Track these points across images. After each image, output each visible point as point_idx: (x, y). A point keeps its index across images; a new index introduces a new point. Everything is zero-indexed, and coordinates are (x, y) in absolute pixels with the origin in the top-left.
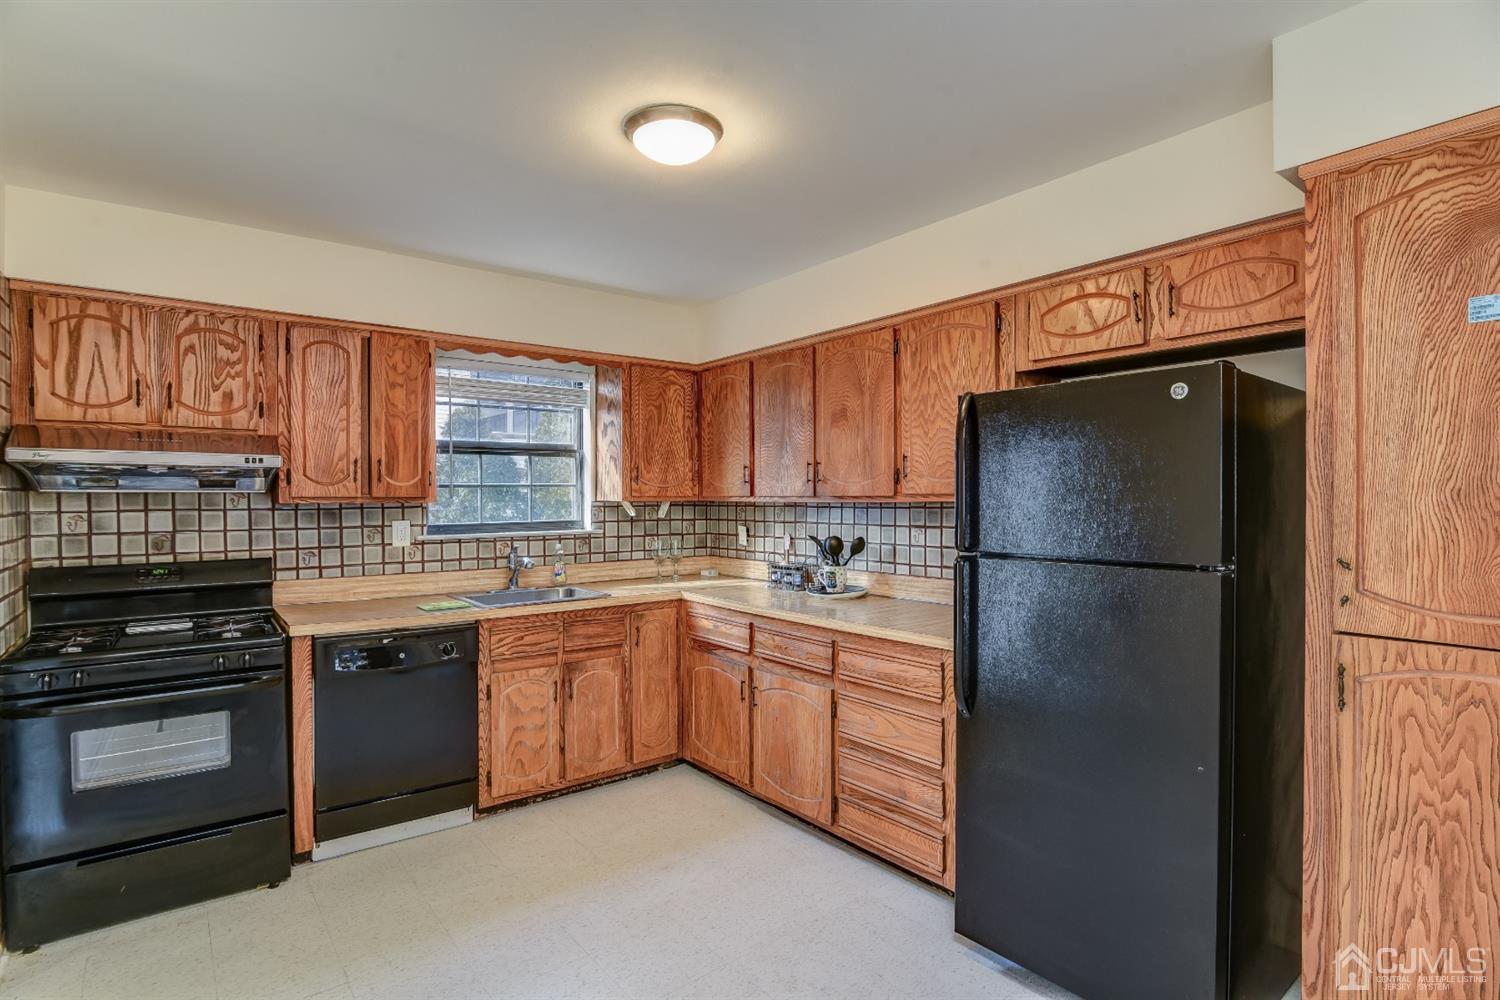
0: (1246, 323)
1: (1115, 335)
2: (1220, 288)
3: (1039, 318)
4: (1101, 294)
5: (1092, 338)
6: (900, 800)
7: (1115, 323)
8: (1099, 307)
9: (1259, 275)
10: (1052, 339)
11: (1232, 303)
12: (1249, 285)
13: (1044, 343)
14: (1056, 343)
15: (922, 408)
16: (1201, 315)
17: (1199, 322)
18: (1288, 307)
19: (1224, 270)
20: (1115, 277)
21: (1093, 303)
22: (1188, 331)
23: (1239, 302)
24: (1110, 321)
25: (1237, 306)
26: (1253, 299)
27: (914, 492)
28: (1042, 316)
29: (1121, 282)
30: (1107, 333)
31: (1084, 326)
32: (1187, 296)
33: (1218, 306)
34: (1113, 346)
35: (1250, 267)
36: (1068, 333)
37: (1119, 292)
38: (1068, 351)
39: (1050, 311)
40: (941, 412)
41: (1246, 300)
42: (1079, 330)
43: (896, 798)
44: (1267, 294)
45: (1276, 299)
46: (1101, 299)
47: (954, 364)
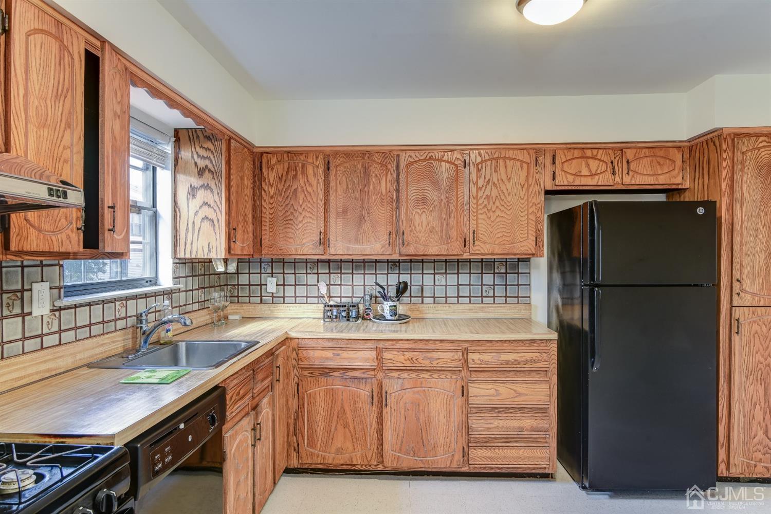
0: (656, 183)
1: (601, 178)
2: (647, 165)
3: (561, 164)
4: (594, 158)
5: (589, 179)
6: (519, 433)
7: (601, 173)
8: (594, 164)
9: (662, 163)
10: (568, 176)
11: (651, 173)
12: (658, 167)
13: (564, 176)
14: (571, 178)
15: (486, 202)
16: (638, 176)
17: (638, 179)
18: (672, 179)
19: (648, 159)
20: (601, 151)
21: (591, 162)
22: (633, 182)
23: (654, 173)
24: (598, 172)
25: (654, 175)
26: (659, 173)
27: (480, 253)
28: (562, 163)
29: (603, 155)
30: (597, 177)
31: (585, 172)
32: (632, 166)
33: (646, 173)
34: (599, 184)
35: (659, 159)
36: (577, 174)
37: (602, 159)
38: (577, 183)
39: (567, 161)
40: (500, 206)
41: (657, 173)
42: (583, 173)
43: (516, 433)
44: (664, 172)
45: (667, 175)
46: (594, 160)
47: (509, 179)
